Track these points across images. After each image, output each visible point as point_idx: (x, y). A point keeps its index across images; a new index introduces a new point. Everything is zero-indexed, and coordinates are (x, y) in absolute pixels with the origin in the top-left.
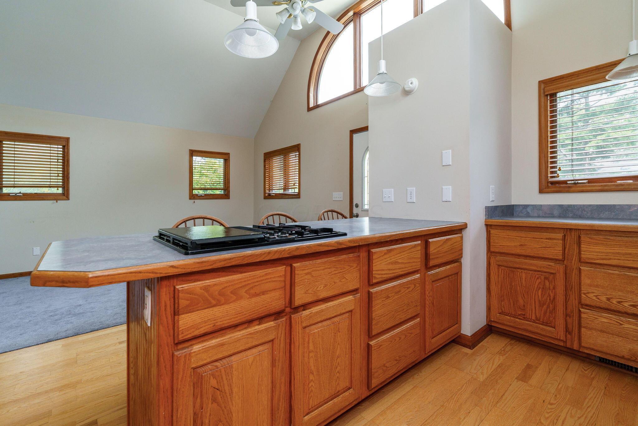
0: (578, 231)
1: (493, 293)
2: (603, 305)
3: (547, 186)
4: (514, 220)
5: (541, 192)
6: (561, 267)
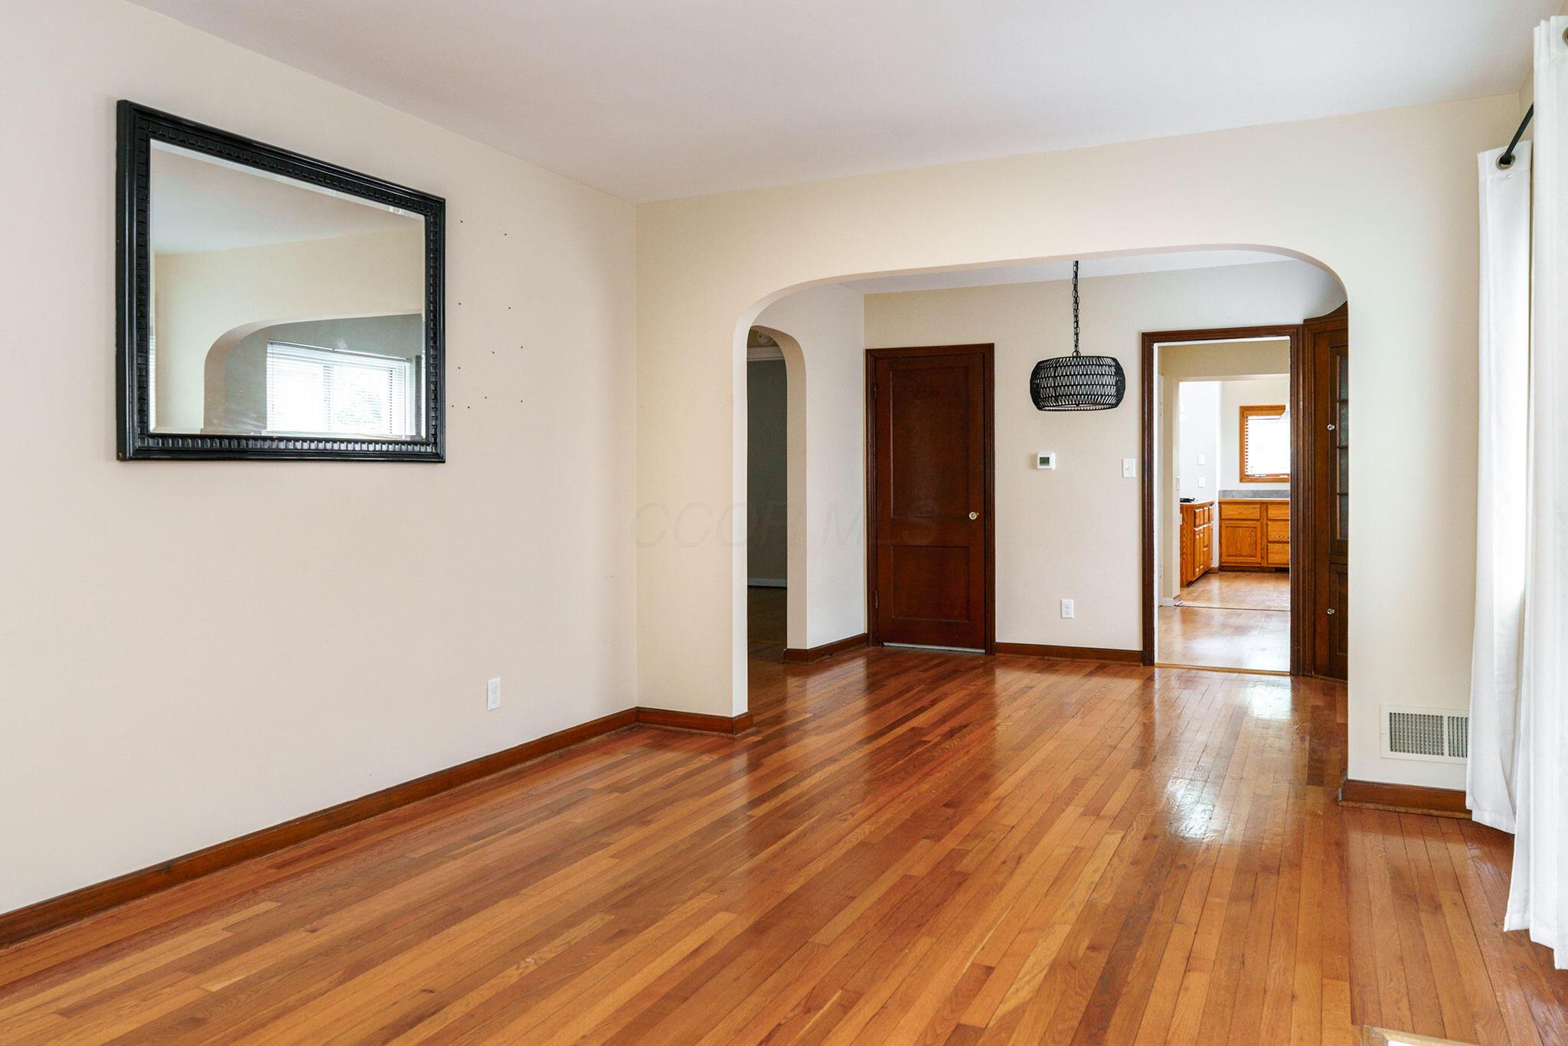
0: (1267, 503)
1: (1223, 545)
2: (1277, 540)
3: (1244, 477)
4: (1229, 499)
5: (1241, 481)
6: (1259, 523)
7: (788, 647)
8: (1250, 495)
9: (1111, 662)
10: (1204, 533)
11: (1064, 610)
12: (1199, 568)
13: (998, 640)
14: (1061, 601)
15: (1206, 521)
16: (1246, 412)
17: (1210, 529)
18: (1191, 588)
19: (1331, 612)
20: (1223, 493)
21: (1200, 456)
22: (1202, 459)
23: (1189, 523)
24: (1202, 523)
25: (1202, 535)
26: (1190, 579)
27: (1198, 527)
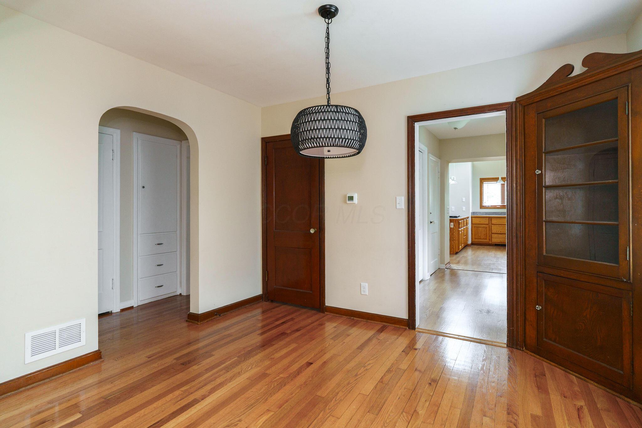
0: (491, 218)
1: (473, 235)
2: (495, 233)
3: (482, 207)
4: (476, 215)
5: (480, 208)
6: (488, 226)
7: (190, 312)
8: (484, 214)
9: (389, 324)
10: (464, 230)
11: (362, 289)
12: (461, 246)
13: (327, 304)
14: (361, 284)
15: (465, 225)
16: (482, 180)
17: (467, 229)
18: (457, 255)
19: (539, 308)
20: (473, 213)
21: (463, 198)
22: (464, 199)
23: (456, 227)
24: (463, 226)
25: (463, 231)
26: (457, 251)
27: (461, 228)
